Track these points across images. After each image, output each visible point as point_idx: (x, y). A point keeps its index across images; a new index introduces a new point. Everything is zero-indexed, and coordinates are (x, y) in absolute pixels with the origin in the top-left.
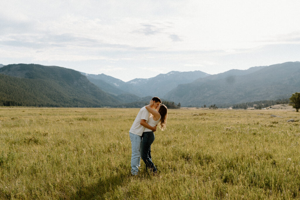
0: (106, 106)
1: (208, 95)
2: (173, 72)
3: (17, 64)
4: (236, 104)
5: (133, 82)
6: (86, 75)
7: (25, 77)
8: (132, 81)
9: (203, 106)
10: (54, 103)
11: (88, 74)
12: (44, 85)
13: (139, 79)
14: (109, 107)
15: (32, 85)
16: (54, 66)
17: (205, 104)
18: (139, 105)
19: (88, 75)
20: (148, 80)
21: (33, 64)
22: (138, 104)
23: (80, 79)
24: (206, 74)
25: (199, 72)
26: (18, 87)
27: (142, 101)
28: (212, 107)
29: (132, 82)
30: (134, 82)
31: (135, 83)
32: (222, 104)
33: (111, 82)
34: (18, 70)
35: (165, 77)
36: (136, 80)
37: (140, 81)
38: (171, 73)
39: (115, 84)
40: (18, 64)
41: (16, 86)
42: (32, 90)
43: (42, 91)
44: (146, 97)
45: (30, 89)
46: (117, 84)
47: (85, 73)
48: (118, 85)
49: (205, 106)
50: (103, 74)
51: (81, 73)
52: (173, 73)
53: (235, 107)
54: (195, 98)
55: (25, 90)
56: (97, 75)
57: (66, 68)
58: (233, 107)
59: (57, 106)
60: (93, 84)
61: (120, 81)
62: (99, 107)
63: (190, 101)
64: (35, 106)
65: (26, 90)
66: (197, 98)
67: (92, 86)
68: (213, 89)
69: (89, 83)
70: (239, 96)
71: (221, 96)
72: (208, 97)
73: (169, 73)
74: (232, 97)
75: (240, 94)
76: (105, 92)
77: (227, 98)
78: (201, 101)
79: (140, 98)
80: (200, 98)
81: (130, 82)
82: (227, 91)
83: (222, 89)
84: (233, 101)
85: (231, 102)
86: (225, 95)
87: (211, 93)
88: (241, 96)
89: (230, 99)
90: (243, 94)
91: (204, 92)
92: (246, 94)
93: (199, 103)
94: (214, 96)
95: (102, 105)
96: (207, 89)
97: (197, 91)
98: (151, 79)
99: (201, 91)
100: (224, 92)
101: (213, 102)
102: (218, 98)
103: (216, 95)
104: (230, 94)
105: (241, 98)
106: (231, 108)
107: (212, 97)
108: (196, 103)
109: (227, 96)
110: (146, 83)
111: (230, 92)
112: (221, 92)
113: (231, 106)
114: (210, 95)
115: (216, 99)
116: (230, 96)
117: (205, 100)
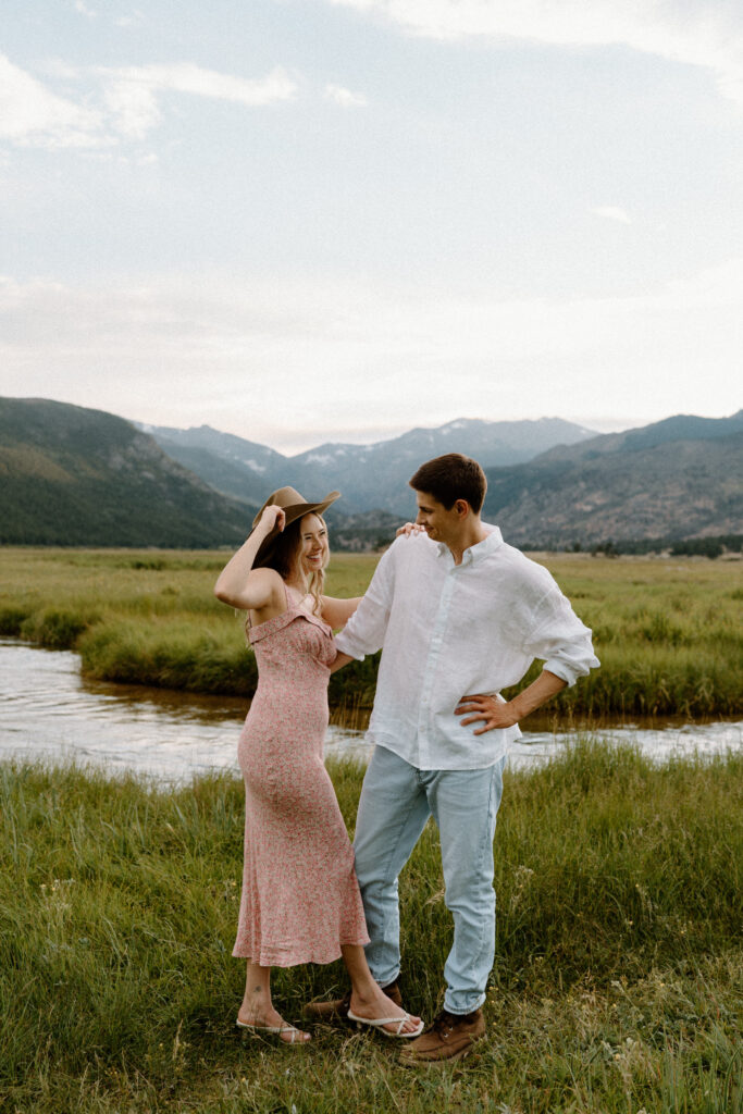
0: (228, 543)
1: (588, 508)
2: (460, 420)
4: (685, 539)
5: (317, 458)
6: (147, 430)
8: (313, 452)
9: (571, 548)
10: (49, 532)
11: (153, 427)
13: (339, 446)
17: (578, 540)
18: (345, 543)
19: (152, 431)
20: (370, 449)
23: (134, 446)
24: (583, 432)
25: (557, 424)
27: (353, 526)
28: (600, 549)
29: (311, 458)
30: (321, 456)
31: (323, 460)
32: (636, 540)
33: (236, 458)
35: (432, 439)
36: (326, 449)
37: (340, 452)
38: (457, 426)
39: (253, 465)
44: (367, 514)
46: (260, 464)
47: (141, 424)
48: (262, 469)
49: (577, 549)
50: (205, 428)
52: (463, 427)
53: (682, 550)
54: (543, 519)
56: (183, 431)
58: (670, 550)
60: (179, 467)
61: (269, 453)
63: (523, 530)
66: (550, 520)
67: (175, 472)
68: (606, 487)
69: (164, 462)
70: (698, 511)
71: (635, 512)
72: (586, 515)
73: (448, 425)
74: (672, 515)
75: (700, 504)
76: (222, 493)
77: (653, 521)
78: (564, 528)
79: (345, 518)
80: (559, 520)
81: (305, 455)
82: (655, 496)
83: (640, 488)
84: (674, 530)
85: (668, 532)
86: (650, 509)
87: (598, 502)
88: (705, 511)
89: (665, 521)
90: (711, 505)
91: (575, 495)
92: (721, 505)
93: (554, 537)
94: (611, 512)
95: (215, 541)
96: (582, 485)
97: (549, 492)
98: (381, 446)
99: (563, 494)
100: (645, 496)
101: (608, 531)
102: (623, 518)
103: (618, 510)
104: (668, 503)
105: (704, 518)
106: (665, 555)
107: (601, 514)
108: (544, 536)
109: (655, 510)
110: (363, 460)
111: (666, 499)
112: (632, 496)
113: (665, 547)
114: (597, 509)
115: (617, 521)
116: (665, 512)
117: (578, 525)
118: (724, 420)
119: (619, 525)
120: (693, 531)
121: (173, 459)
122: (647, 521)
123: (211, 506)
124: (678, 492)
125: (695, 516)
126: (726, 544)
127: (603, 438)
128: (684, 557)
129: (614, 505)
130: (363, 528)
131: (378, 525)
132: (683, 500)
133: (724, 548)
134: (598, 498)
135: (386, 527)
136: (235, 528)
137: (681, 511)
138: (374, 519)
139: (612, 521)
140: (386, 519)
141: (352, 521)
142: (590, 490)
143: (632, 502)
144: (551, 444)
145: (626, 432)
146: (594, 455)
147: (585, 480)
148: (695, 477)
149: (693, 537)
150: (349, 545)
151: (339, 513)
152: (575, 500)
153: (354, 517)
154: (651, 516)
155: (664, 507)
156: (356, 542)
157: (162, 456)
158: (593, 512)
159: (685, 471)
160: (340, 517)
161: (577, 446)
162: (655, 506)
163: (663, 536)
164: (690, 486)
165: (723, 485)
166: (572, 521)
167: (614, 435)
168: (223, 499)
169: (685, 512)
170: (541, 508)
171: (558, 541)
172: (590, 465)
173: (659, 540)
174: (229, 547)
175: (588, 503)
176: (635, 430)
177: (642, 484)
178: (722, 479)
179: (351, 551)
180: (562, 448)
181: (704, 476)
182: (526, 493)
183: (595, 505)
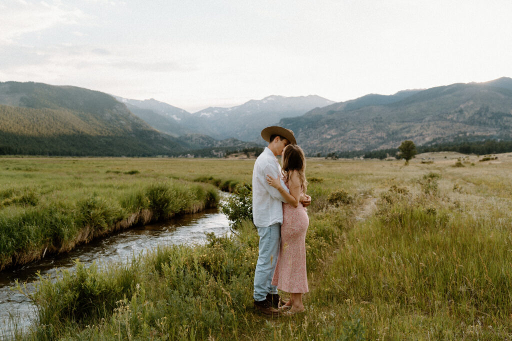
0: (159, 154)
1: (329, 137)
2: (271, 96)
3: (4, 82)
4: (372, 151)
5: (205, 114)
6: (123, 101)
7: (20, 105)
8: (203, 111)
9: (316, 155)
10: (73, 150)
11: (127, 100)
12: (54, 120)
13: (216, 108)
14: (165, 156)
15: (33, 119)
16: (68, 86)
18: (215, 153)
19: (126, 102)
20: (230, 110)
21: (33, 83)
22: (213, 151)
23: (116, 109)
24: (328, 102)
25: (316, 98)
26: (10, 123)
27: (220, 145)
28: (329, 156)
29: (202, 114)
30: (207, 113)
31: (208, 115)
32: (350, 151)
33: (167, 114)
34: (7, 93)
35: (258, 105)
36: (210, 109)
37: (216, 111)
38: (270, 99)
39: (175, 117)
40: (6, 83)
41: (7, 121)
42: (35, 128)
43: (52, 129)
44: (227, 140)
45: (30, 125)
46: (178, 117)
47: (122, 98)
48: (179, 119)
49: (319, 156)
50: (152, 100)
51: (117, 99)
52: (273, 99)
53: (369, 156)
54: (308, 142)
55: (22, 128)
56: (142, 101)
57: (89, 90)
58: (365, 156)
59: (78, 155)
60: (137, 118)
61: (183, 112)
62: (150, 156)
64: (43, 154)
65: (24, 127)
66: (311, 142)
67: (135, 121)
68: (337, 127)
69: (131, 116)
70: (378, 138)
71: (350, 139)
72: (327, 140)
73: (266, 99)
74: (367, 139)
75: (379, 135)
76: (158, 131)
77: (358, 142)
78: (318, 146)
79: (217, 141)
80: (316, 142)
81: (199, 113)
82: (359, 131)
83: (352, 127)
84: (367, 146)
85: (364, 147)
86: (357, 137)
87: (333, 134)
88: (381, 138)
89: (363, 142)
90: (384, 135)
91: (323, 131)
92: (388, 135)
93: (313, 150)
94: (339, 139)
95: (154, 154)
96: (326, 126)
97: (311, 129)
98: (235, 108)
99: (318, 130)
100: (355, 131)
101: (337, 147)
102: (344, 141)
103: (342, 137)
104: (365, 134)
105: (381, 141)
106: (362, 158)
107: (335, 140)
108: (309, 150)
109: (359, 137)
110: (227, 115)
111: (364, 132)
112: (349, 131)
113: (362, 154)
114: (333, 137)
115: (342, 143)
116: (363, 138)
117: (324, 145)
118: (391, 96)
119: (343, 144)
120: (376, 148)
121: (135, 114)
122: (355, 143)
123: (153, 137)
124: (369, 130)
125: (377, 140)
126: (389, 153)
127: (337, 104)
128: (369, 159)
129: (341, 135)
130: (225, 146)
131: (232, 145)
132: (372, 133)
133: (388, 155)
134: (333, 132)
135: (235, 146)
136: (165, 147)
137: (371, 138)
138: (230, 142)
139: (340, 142)
140: (236, 142)
141: (220, 143)
142: (330, 128)
143: (349, 134)
144: (313, 107)
145: (346, 102)
146: (332, 112)
147: (328, 124)
148: (376, 122)
149: (376, 150)
150: (218, 155)
151: (214, 139)
152: (323, 133)
153: (221, 141)
154: (358, 140)
155: (363, 136)
156: (221, 153)
157: (129, 113)
158: (331, 139)
159: (373, 120)
160: (215, 142)
161: (324, 108)
162: (359, 136)
163: (362, 149)
164: (375, 126)
165: (390, 126)
166: (321, 143)
167: (341, 103)
168: (158, 134)
169: (372, 138)
170: (308, 137)
171: (315, 152)
172: (331, 117)
173: (359, 151)
174: (161, 156)
175: (329, 135)
176: (351, 101)
177: (353, 125)
178: (389, 123)
179: (218, 158)
180: (318, 109)
181: (382, 122)
182: (301, 130)
183: (332, 135)
